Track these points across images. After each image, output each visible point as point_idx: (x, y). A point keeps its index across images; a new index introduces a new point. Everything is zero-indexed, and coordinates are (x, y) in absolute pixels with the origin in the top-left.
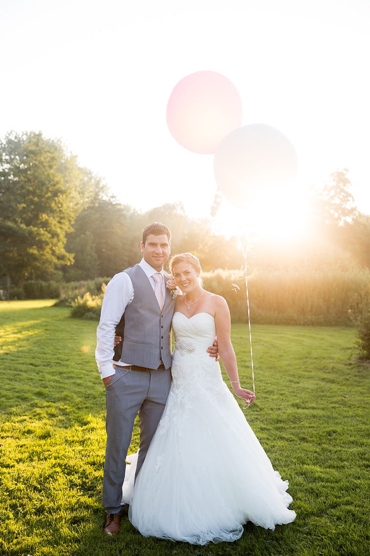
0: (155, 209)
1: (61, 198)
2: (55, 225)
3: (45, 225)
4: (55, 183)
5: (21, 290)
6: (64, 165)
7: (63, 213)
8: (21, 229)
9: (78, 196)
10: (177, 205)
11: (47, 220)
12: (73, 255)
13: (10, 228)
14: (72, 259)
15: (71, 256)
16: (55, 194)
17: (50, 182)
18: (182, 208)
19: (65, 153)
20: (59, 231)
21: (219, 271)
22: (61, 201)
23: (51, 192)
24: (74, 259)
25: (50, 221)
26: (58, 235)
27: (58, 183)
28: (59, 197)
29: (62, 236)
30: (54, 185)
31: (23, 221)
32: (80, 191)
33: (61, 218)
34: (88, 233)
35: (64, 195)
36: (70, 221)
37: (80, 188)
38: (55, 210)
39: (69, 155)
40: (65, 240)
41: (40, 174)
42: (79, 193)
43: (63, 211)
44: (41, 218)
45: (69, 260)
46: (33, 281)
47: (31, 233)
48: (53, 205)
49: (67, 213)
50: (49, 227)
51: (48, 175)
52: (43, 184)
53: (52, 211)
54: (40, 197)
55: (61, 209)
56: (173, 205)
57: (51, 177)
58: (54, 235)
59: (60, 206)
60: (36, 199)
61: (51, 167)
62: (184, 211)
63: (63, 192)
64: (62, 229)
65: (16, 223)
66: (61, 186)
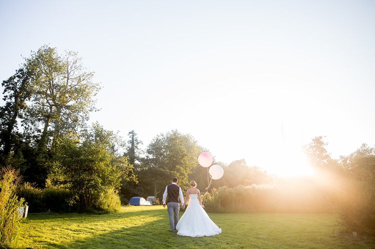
1: (185, 158)
2: (183, 170)
3: (178, 170)
6: (190, 146)
7: (187, 165)
8: (167, 171)
11: (179, 168)
13: (161, 171)
16: (183, 156)
17: (180, 151)
18: (244, 162)
19: (191, 141)
20: (185, 172)
21: (254, 185)
23: (181, 155)
25: (181, 168)
26: (184, 175)
27: (184, 151)
29: (186, 175)
30: (182, 152)
31: (168, 168)
33: (186, 167)
34: (200, 174)
35: (187, 157)
36: (190, 168)
39: (193, 141)
40: (187, 177)
41: (176, 148)
44: (177, 167)
47: (171, 174)
48: (182, 161)
49: (189, 165)
50: (180, 171)
52: (178, 152)
53: (182, 164)
54: (176, 158)
55: (186, 163)
56: (240, 161)
57: (181, 149)
58: (182, 174)
59: (185, 161)
61: (181, 145)
62: (246, 164)
63: (186, 155)
64: (186, 172)
65: (164, 169)
66: (185, 153)
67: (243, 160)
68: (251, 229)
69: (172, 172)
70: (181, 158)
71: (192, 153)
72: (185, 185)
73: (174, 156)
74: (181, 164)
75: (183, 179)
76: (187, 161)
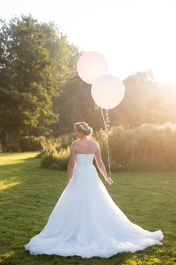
0: (129, 77)
1: (48, 69)
2: (43, 91)
3: (35, 91)
4: (42, 56)
5: (17, 144)
6: (55, 44)
7: (50, 81)
8: (14, 94)
9: (67, 69)
10: (147, 73)
11: (37, 87)
12: (58, 115)
13: (4, 94)
14: (57, 118)
15: (57, 116)
16: (43, 65)
17: (38, 56)
18: (152, 75)
19: (56, 34)
20: (46, 95)
22: (48, 71)
23: (39, 64)
24: (59, 118)
25: (39, 88)
26: (45, 99)
27: (44, 56)
28: (46, 68)
29: (49, 100)
30: (42, 58)
31: (16, 88)
32: (69, 64)
33: (48, 85)
34: (74, 97)
35: (50, 66)
36: (55, 87)
37: (69, 63)
38: (43, 79)
39: (60, 35)
40: (51, 103)
41: (30, 50)
42: (69, 66)
43: (50, 79)
44: (31, 85)
45: (55, 119)
46: (27, 137)
47: (22, 98)
48: (41, 74)
49: (53, 81)
50: (38, 92)
51: (37, 50)
52: (33, 58)
53: (41, 80)
54: (31, 68)
55: (48, 77)
56: (144, 73)
57: (39, 51)
58: (42, 99)
59: (47, 75)
60: (28, 70)
61: (39, 43)
62: (153, 78)
63: (48, 64)
64: (49, 94)
65: (9, 89)
66: (47, 59)
67: (150, 71)
68: (162, 205)
69: (24, 94)
70: (40, 69)
71: (58, 58)
72: (47, 117)
73: (25, 66)
74: (39, 80)
75: (43, 107)
76: (51, 75)
